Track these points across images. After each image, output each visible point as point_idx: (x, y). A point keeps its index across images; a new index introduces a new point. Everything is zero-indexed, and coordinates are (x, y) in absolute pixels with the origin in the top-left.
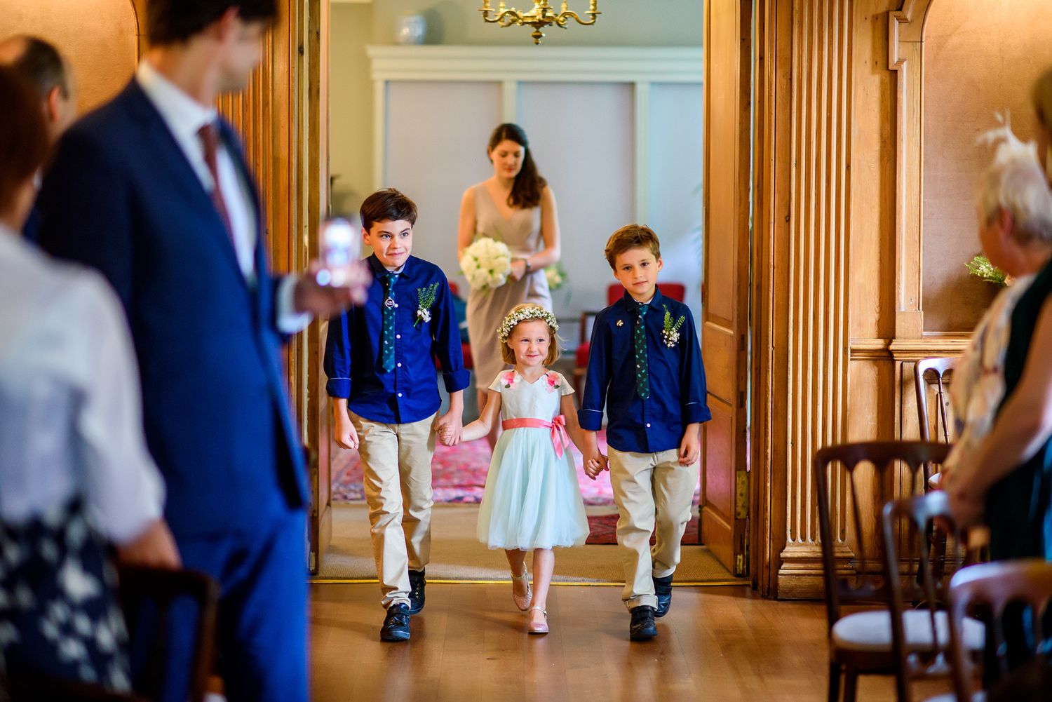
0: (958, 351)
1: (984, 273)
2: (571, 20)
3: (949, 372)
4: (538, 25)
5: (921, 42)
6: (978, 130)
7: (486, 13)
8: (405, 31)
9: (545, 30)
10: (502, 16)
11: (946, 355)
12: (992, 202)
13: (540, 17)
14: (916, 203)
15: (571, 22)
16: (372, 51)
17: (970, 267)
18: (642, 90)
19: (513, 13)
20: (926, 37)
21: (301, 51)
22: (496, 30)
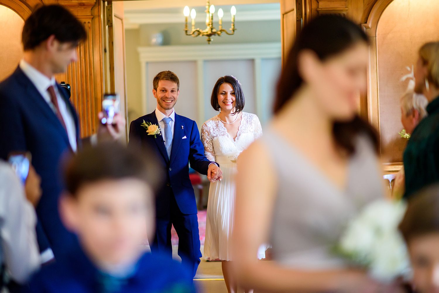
0: (397, 171)
1: (407, 137)
2: (224, 33)
3: (393, 180)
4: (209, 35)
5: (376, 37)
6: (402, 74)
7: (186, 31)
8: (154, 40)
9: (212, 38)
10: (194, 33)
11: (393, 173)
12: (409, 106)
13: (210, 32)
14: (376, 107)
15: (223, 34)
16: (141, 49)
17: (401, 134)
18: (258, 62)
19: (198, 31)
20: (378, 34)
21: (105, 51)
22: (192, 38)
